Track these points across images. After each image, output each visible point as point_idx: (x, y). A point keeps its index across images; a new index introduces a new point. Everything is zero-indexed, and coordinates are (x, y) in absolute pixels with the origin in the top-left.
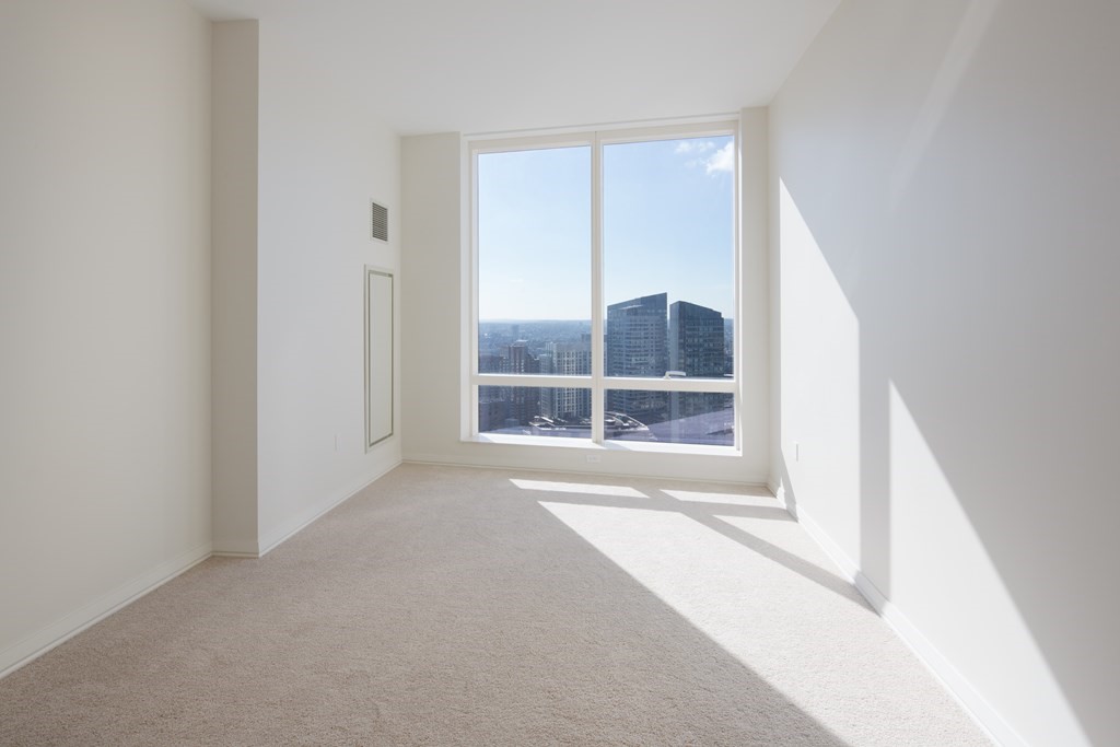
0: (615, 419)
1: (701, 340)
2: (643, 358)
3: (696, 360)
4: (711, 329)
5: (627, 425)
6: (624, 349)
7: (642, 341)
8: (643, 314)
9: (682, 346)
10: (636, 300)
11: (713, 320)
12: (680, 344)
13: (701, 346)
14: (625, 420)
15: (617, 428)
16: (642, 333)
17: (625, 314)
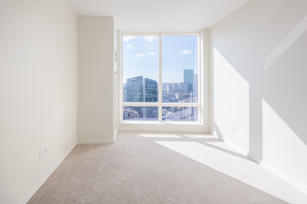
0: (128, 110)
1: (151, 89)
2: (136, 93)
3: (150, 94)
4: (154, 85)
5: (131, 112)
6: (131, 91)
7: (136, 89)
8: (136, 81)
9: (147, 90)
10: (134, 77)
11: (155, 83)
12: (146, 89)
13: (151, 90)
14: (131, 110)
15: (129, 112)
16: (136, 86)
17: (131, 81)
